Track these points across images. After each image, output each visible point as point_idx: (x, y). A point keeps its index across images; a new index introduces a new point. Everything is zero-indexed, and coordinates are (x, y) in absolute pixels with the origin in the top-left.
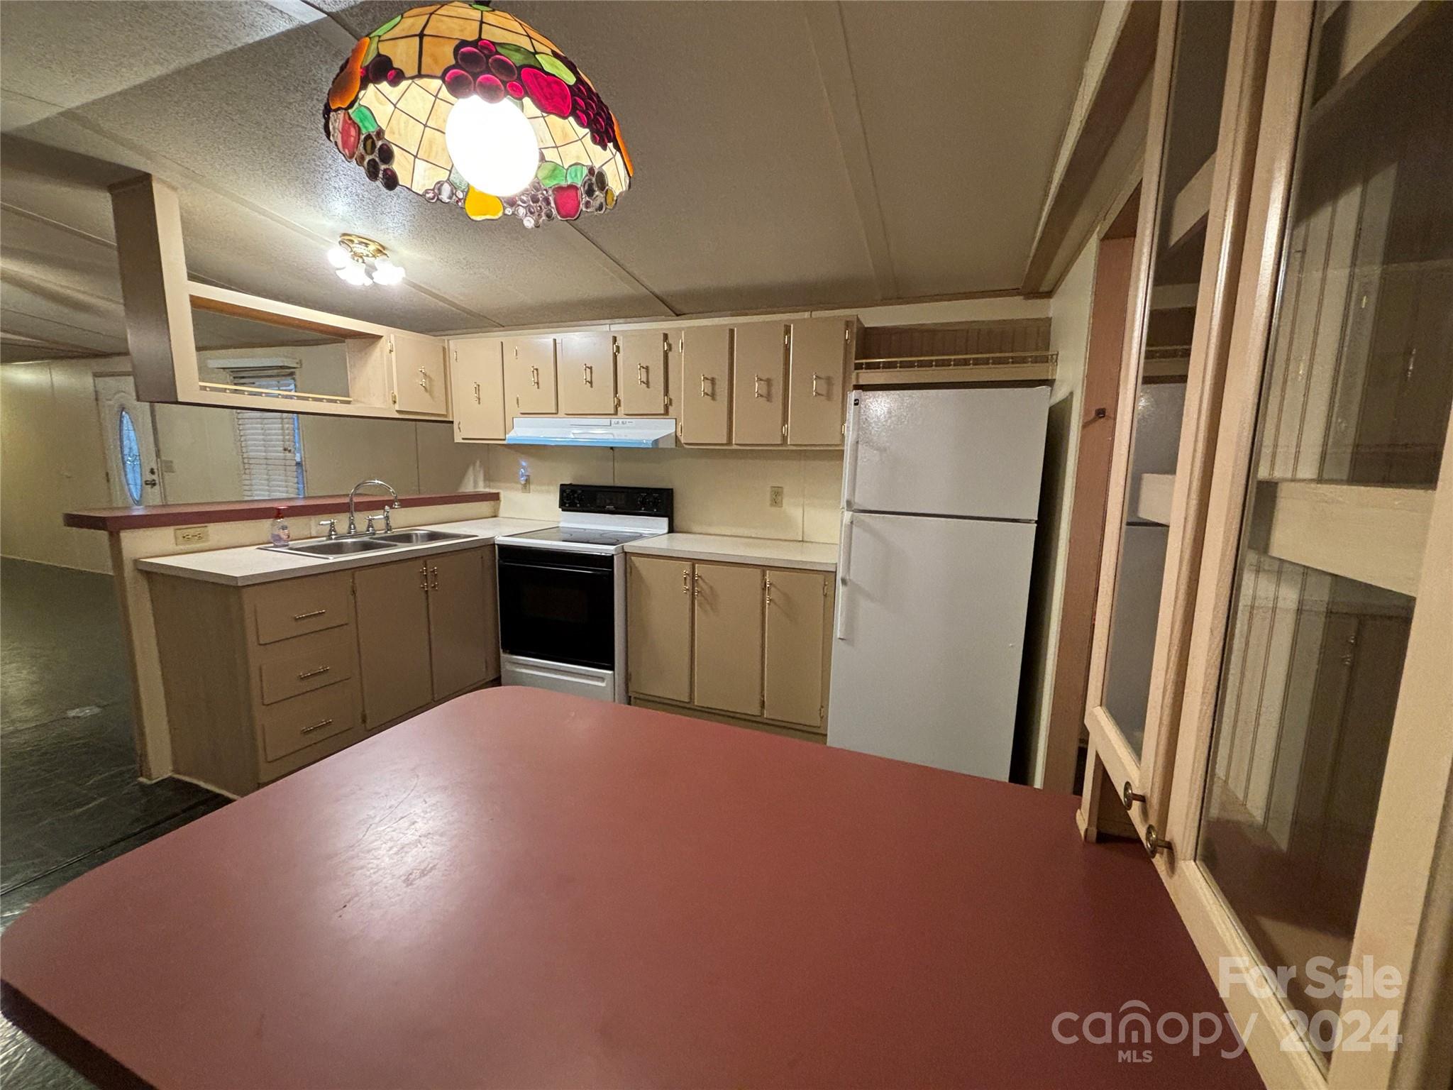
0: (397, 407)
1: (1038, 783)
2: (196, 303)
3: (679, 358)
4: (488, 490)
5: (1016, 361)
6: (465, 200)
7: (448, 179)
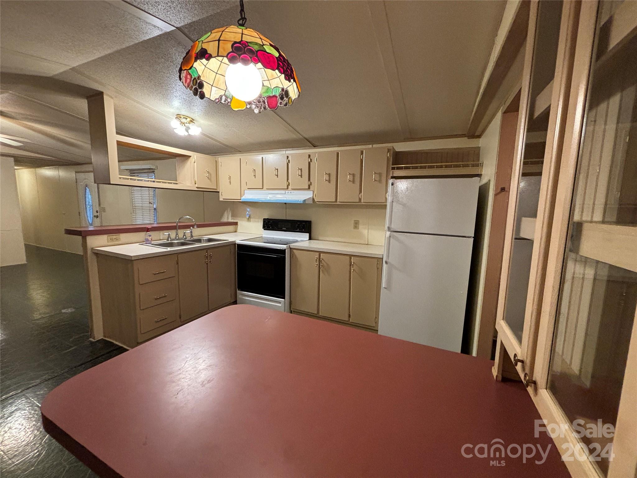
0: (196, 186)
1: (474, 354)
2: (119, 143)
3: (315, 166)
4: (233, 221)
5: (464, 166)
6: (231, 102)
7: (225, 94)
